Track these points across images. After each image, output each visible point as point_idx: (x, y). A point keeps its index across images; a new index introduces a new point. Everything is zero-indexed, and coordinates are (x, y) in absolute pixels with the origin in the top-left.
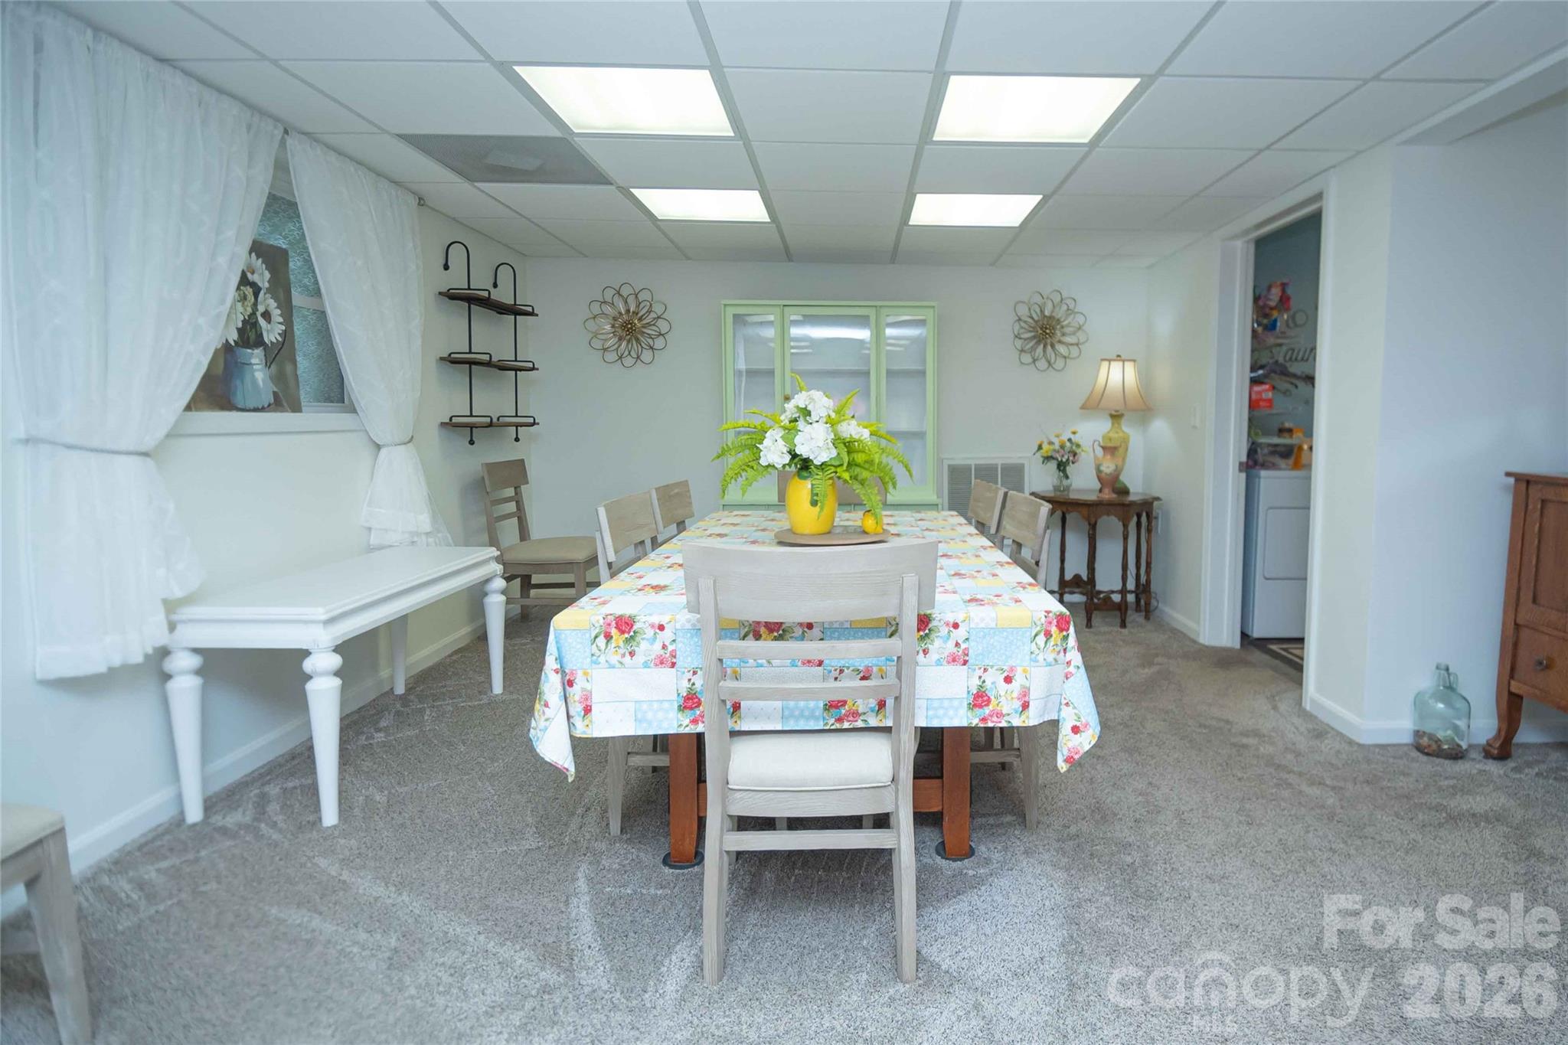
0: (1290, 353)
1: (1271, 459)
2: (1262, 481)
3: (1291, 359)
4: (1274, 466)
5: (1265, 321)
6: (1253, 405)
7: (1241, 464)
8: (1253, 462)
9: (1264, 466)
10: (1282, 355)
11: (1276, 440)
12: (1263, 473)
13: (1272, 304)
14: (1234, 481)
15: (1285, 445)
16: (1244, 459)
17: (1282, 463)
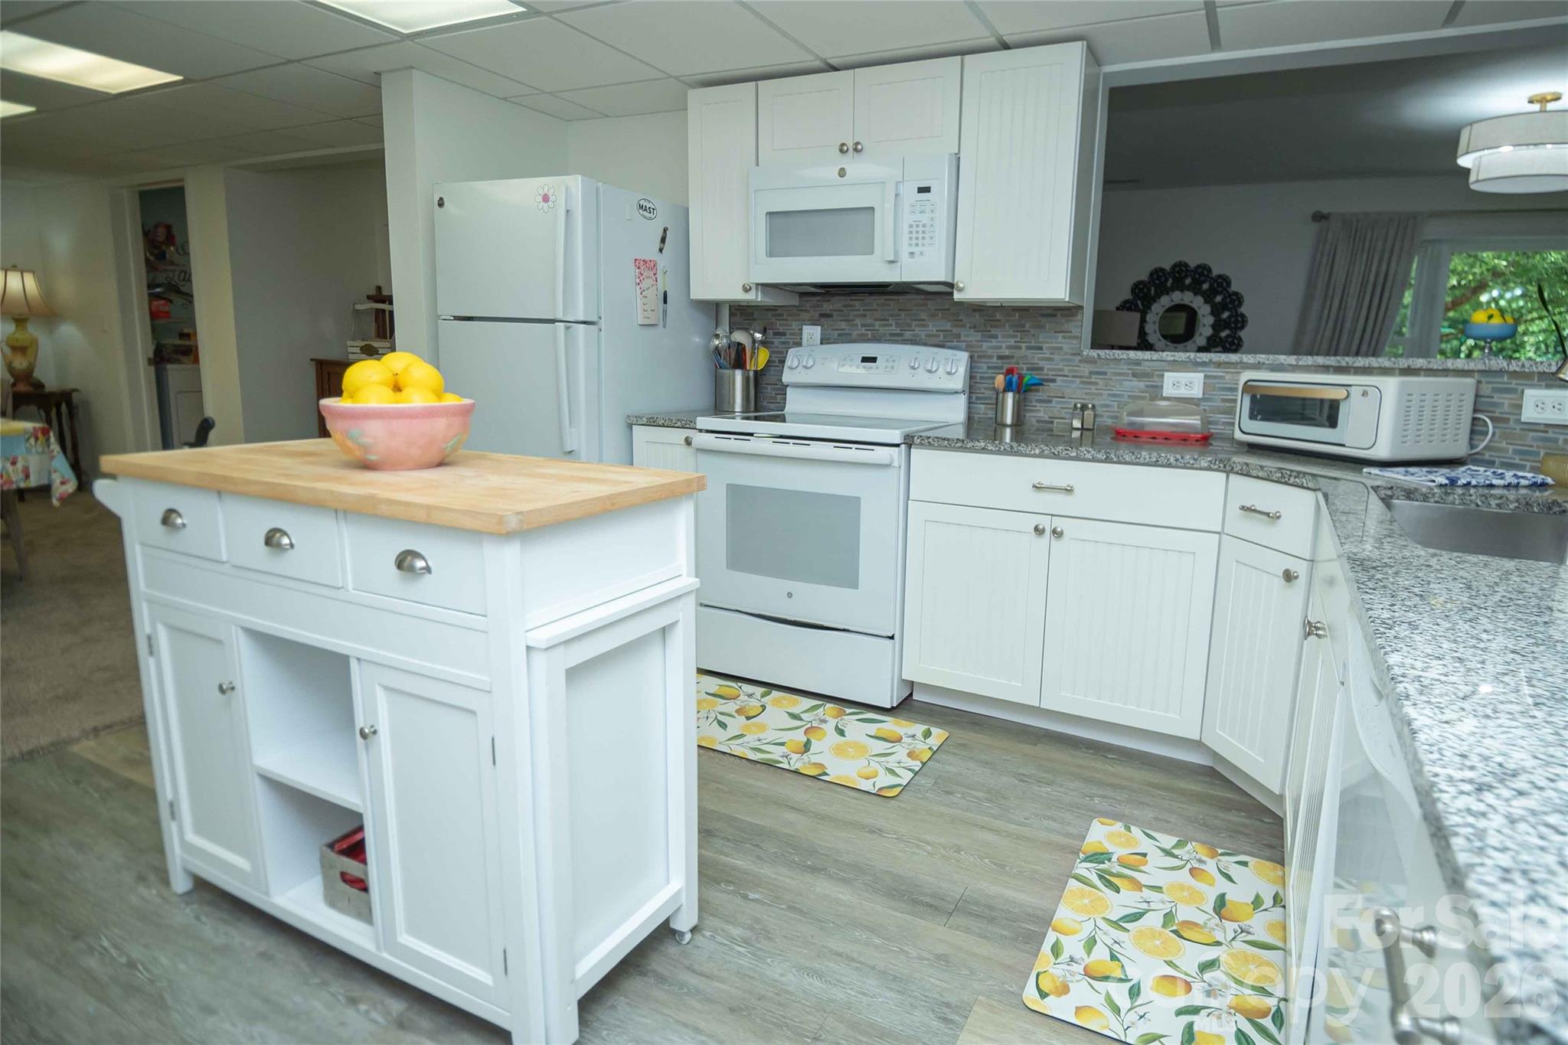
0: (183, 274)
1: (175, 356)
2: (169, 373)
3: (184, 280)
4: (179, 362)
5: (156, 251)
6: (154, 315)
7: (149, 359)
8: (160, 358)
9: (169, 361)
10: (176, 277)
11: (178, 342)
12: (169, 366)
13: (161, 240)
14: (145, 374)
15: (184, 346)
16: (151, 355)
17: (182, 358)
